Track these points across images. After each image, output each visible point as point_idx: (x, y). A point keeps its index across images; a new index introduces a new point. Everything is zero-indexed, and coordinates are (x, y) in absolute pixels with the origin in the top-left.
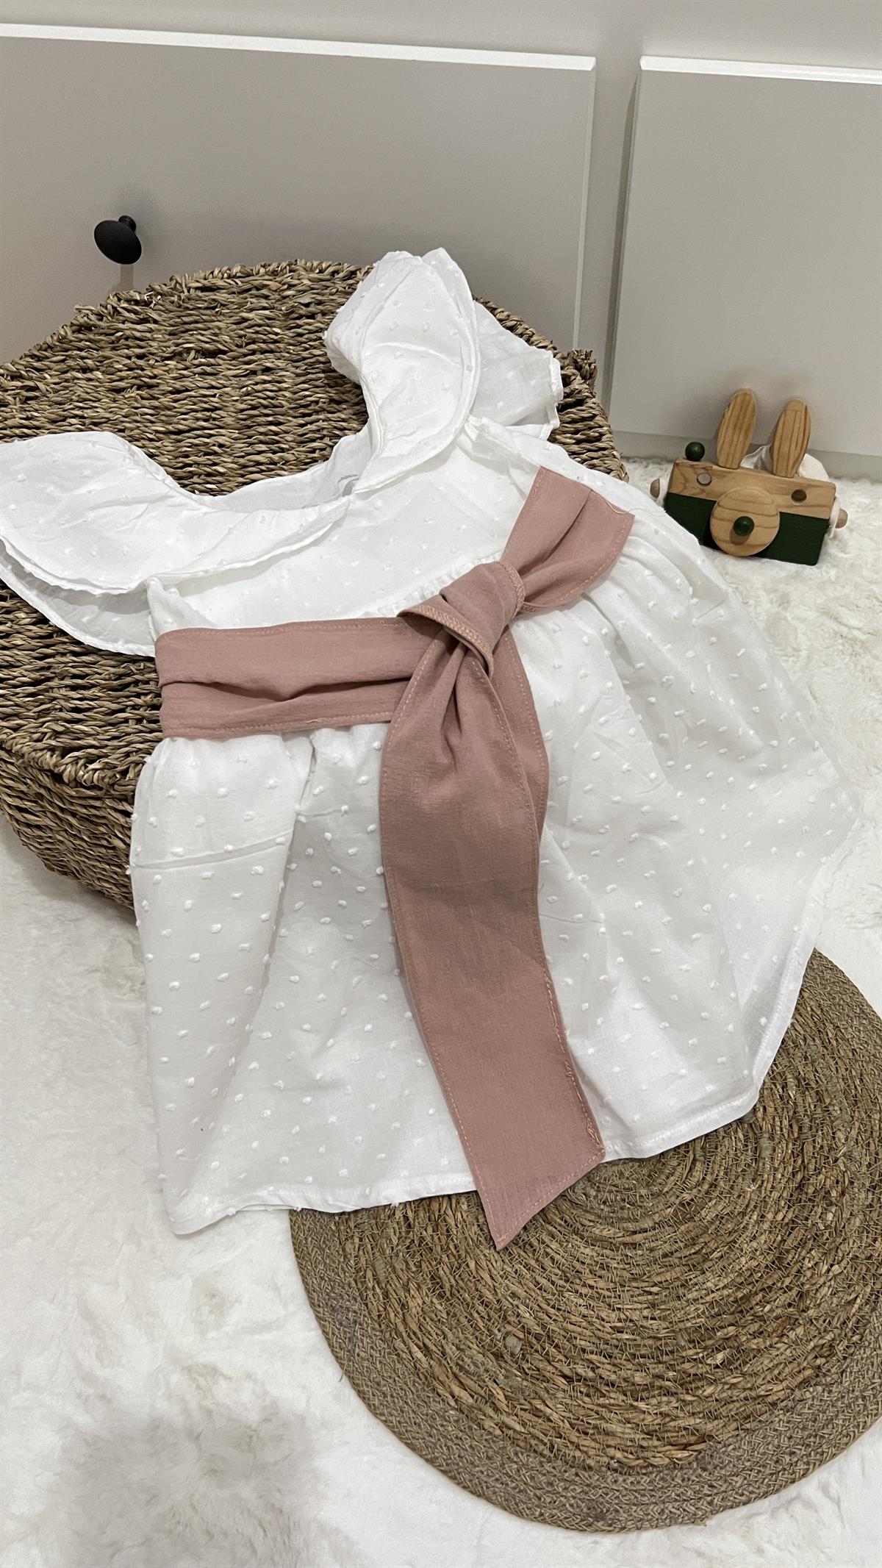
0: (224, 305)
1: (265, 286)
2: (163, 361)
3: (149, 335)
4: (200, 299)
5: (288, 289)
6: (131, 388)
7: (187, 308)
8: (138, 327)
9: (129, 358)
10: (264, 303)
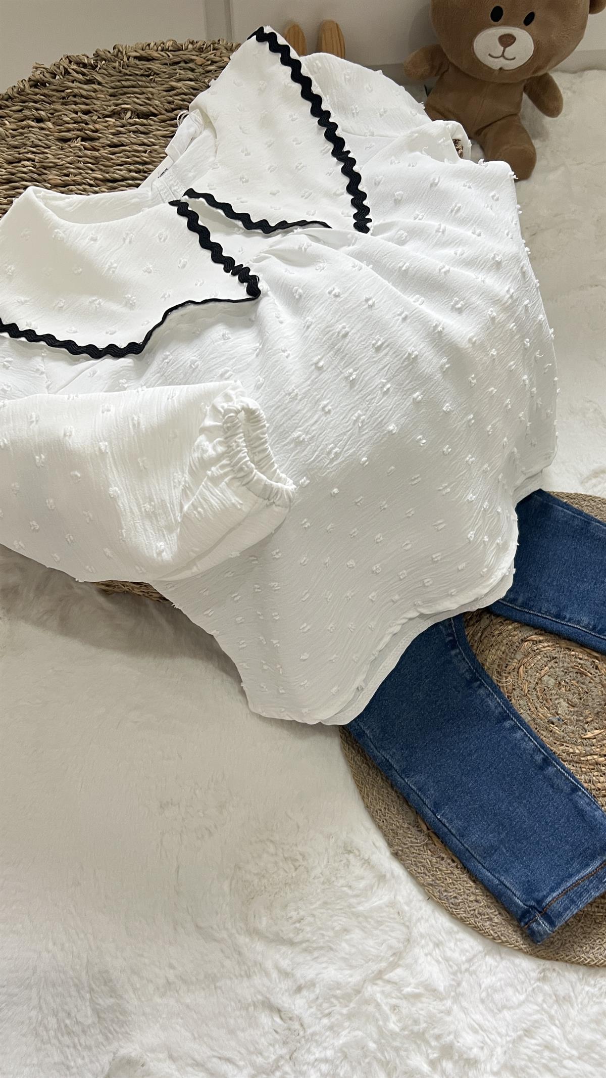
0: (158, 74)
1: (192, 61)
2: (104, 118)
3: (93, 94)
4: (136, 67)
5: (211, 64)
6: (77, 138)
7: (127, 74)
8: (85, 87)
9: (76, 113)
10: (190, 75)
